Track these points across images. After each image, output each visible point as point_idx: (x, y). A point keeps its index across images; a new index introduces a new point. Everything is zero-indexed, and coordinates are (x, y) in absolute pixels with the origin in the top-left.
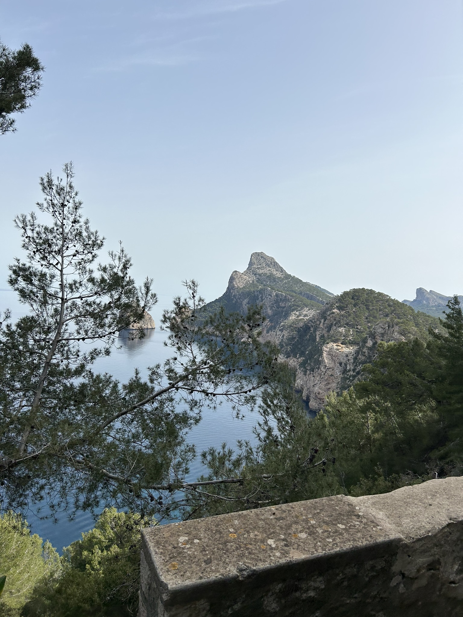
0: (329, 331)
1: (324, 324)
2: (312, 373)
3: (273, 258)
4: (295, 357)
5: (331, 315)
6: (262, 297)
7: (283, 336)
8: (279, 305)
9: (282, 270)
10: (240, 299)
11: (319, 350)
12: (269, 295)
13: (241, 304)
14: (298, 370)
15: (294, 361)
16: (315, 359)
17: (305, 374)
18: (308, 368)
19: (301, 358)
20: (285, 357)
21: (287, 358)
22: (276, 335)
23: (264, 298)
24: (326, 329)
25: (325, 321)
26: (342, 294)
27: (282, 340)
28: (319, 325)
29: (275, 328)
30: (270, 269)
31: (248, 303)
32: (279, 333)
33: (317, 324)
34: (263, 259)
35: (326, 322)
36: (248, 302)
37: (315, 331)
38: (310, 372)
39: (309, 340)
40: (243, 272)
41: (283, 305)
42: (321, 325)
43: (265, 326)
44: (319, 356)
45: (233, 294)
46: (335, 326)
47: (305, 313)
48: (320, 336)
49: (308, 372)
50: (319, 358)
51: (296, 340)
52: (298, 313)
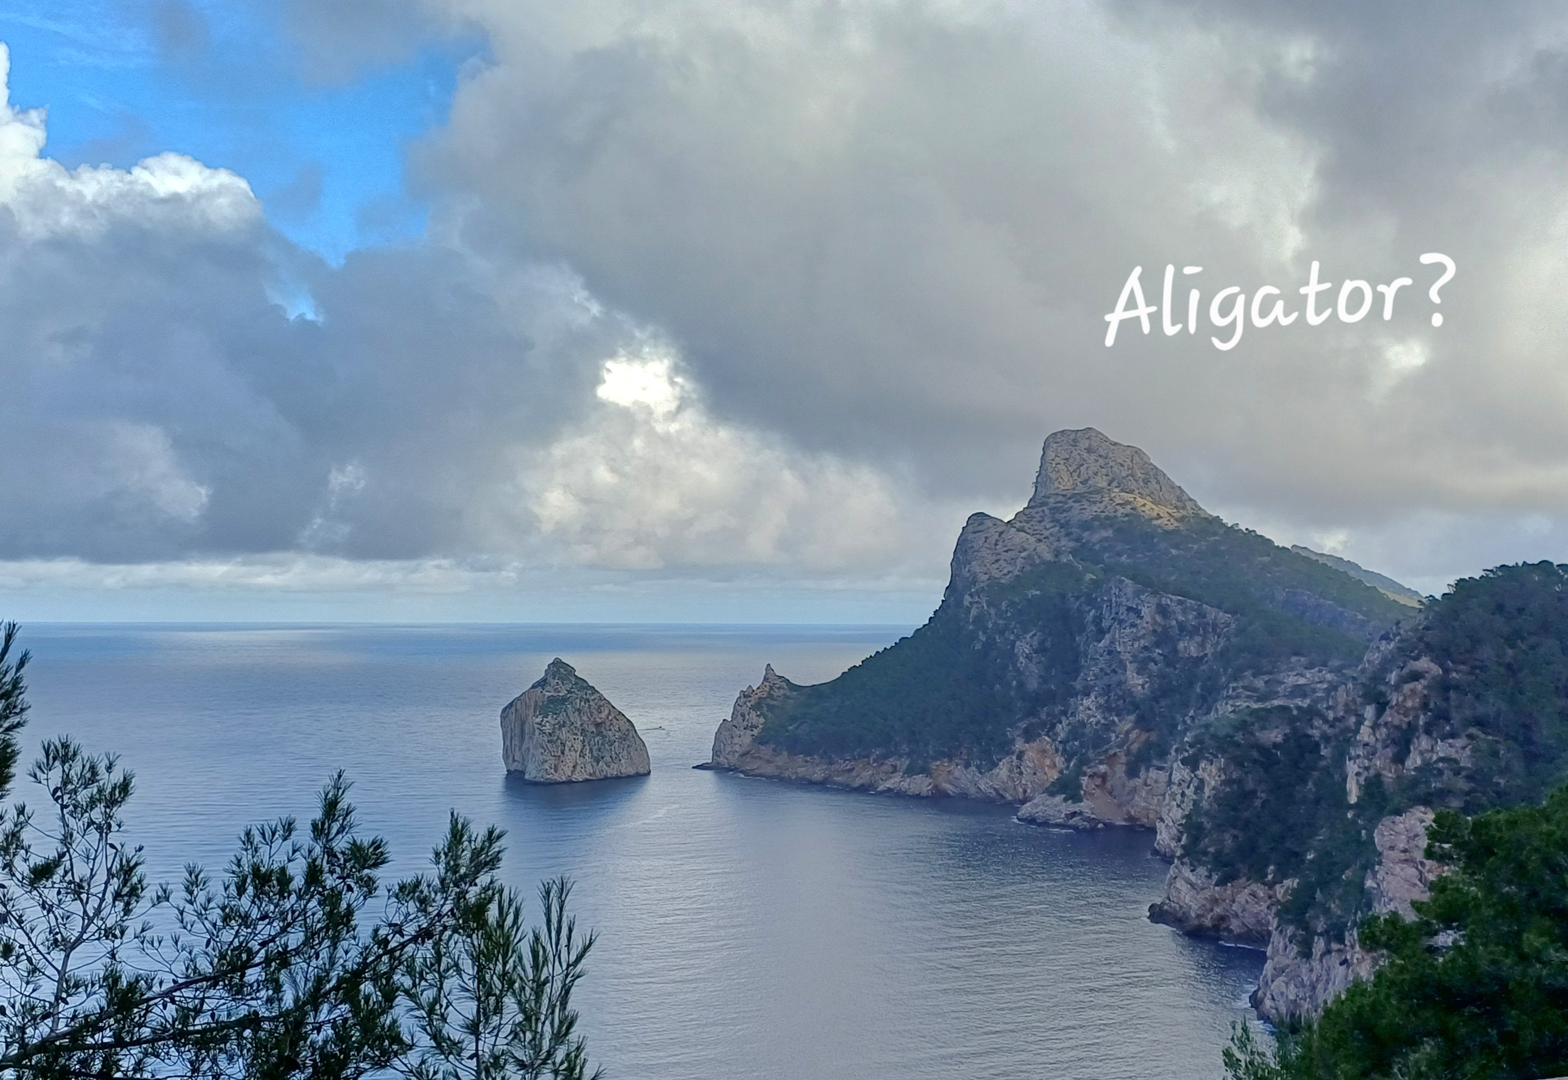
0: (1400, 758)
1: (1375, 727)
2: (1335, 946)
3: (1138, 452)
4: (1260, 877)
5: (1407, 687)
6: (1097, 621)
7: (1199, 789)
8: (1175, 651)
9: (1179, 499)
10: (1002, 632)
11: (1359, 843)
12: (1129, 609)
13: (1011, 655)
14: (1276, 937)
15: (1253, 895)
16: (1349, 883)
17: (1307, 954)
18: (1320, 925)
19: (1288, 882)
20: (1215, 877)
21: (1221, 883)
22: (1170, 783)
23: (1105, 624)
24: (1389, 752)
25: (1380, 712)
26: (1451, 591)
27: (1196, 803)
28: (1357, 731)
29: (1163, 754)
30: (1129, 497)
31: (1041, 650)
32: (1180, 773)
33: (1347, 729)
34: (1093, 457)
35: (1387, 717)
36: (1042, 643)
37: (1340, 758)
38: (1328, 943)
39: (1317, 801)
40: (1011, 517)
41: (1194, 651)
42: (1365, 734)
43: (1120, 746)
44: (1365, 868)
45: (974, 612)
46: (1428, 732)
47: (1291, 680)
48: (1362, 780)
49: (1319, 945)
50: (1363, 879)
51: (1258, 803)
52: (1259, 683)
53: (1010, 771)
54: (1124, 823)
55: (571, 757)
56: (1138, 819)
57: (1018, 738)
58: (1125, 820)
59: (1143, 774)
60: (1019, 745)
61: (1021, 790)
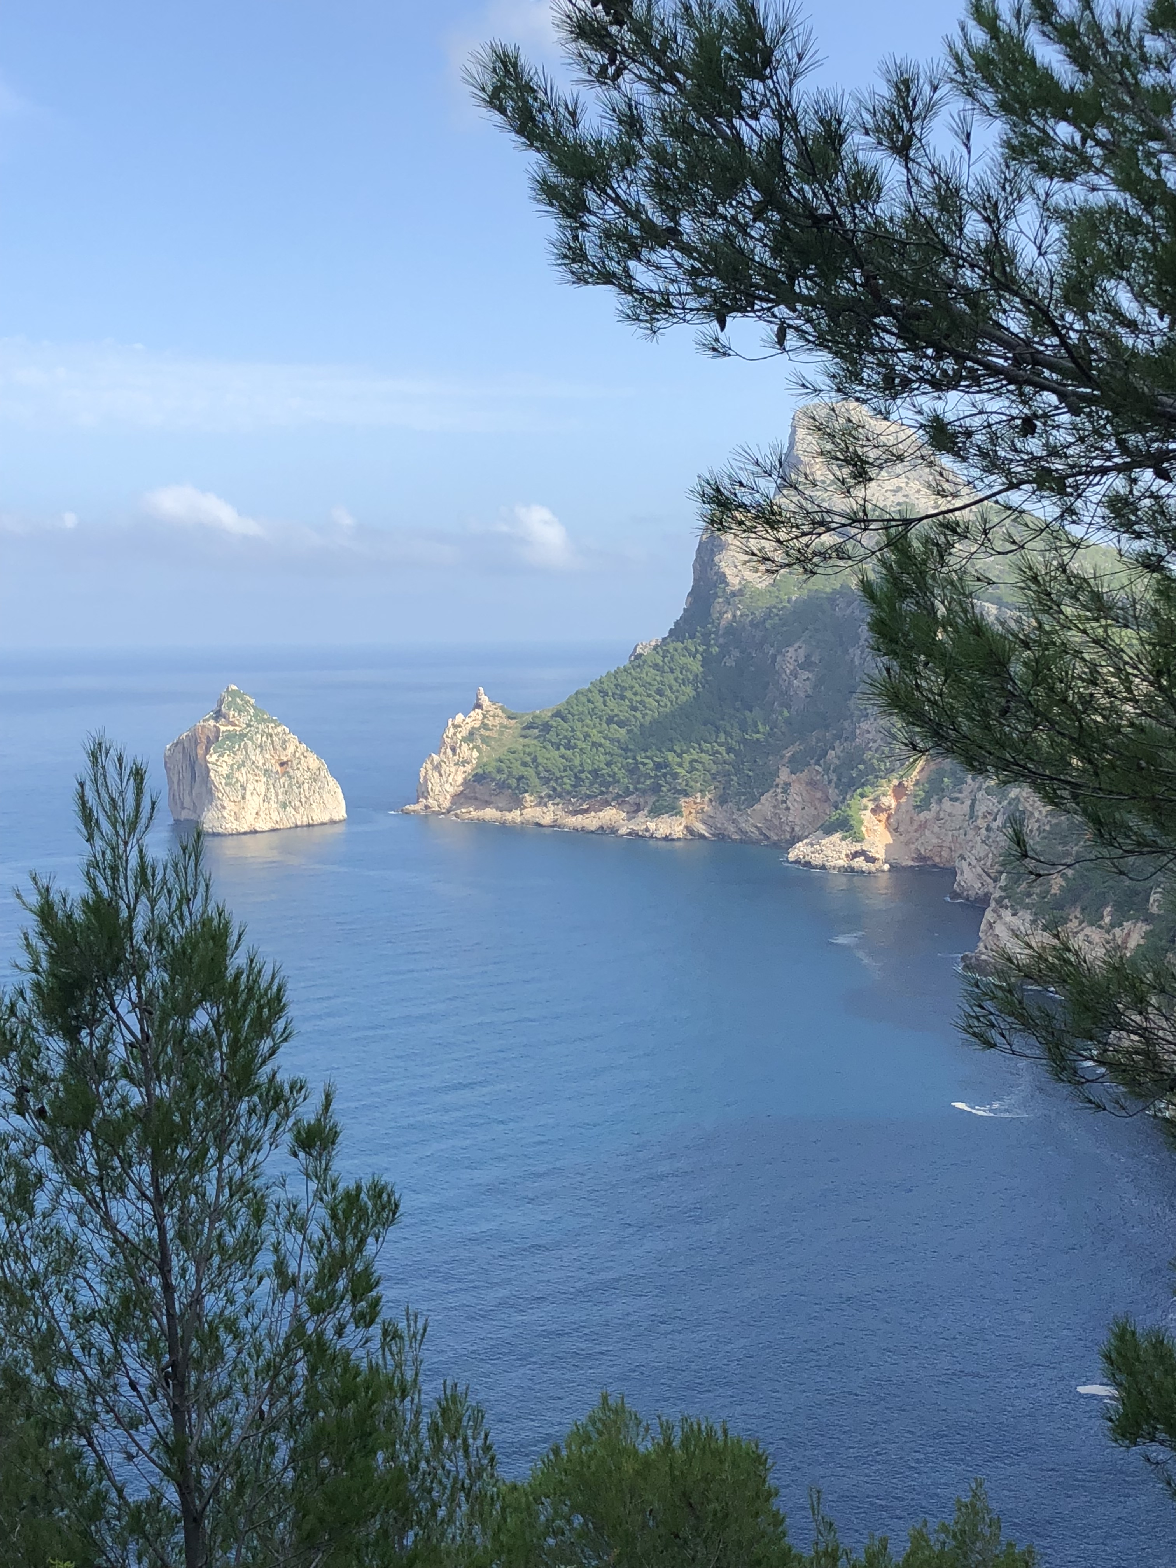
10: (759, 646)
13: (771, 673)
31: (808, 665)
36: (808, 657)
53: (775, 807)
54: (912, 863)
55: (253, 802)
56: (930, 858)
57: (784, 768)
58: (913, 860)
59: (934, 807)
60: (784, 775)
61: (788, 829)
